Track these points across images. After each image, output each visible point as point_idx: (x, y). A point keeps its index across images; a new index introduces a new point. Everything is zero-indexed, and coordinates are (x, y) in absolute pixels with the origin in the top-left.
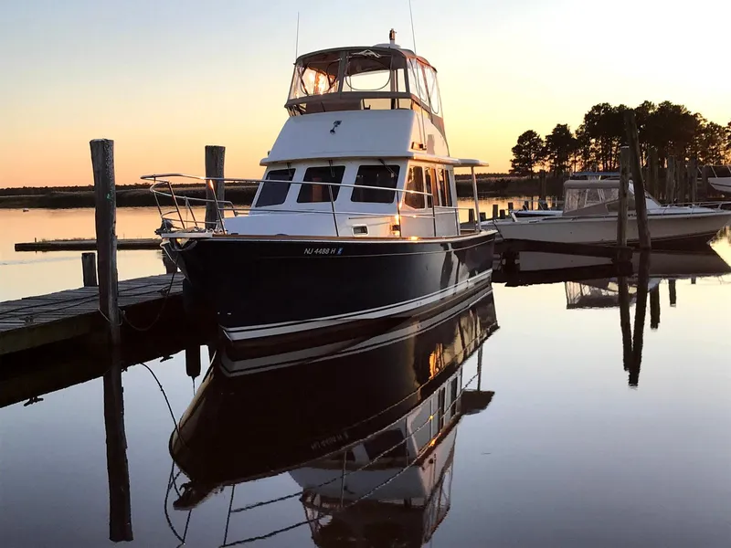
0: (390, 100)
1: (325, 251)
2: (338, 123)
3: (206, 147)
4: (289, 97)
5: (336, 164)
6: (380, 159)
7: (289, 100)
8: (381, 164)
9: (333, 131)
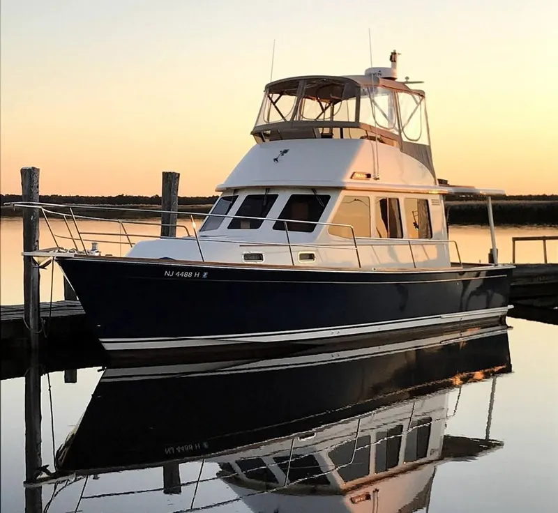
0: (339, 129)
1: (189, 275)
2: (286, 151)
3: (164, 173)
4: (256, 124)
5: (272, 193)
6: (314, 189)
7: (255, 127)
8: (313, 194)
9: (276, 160)
